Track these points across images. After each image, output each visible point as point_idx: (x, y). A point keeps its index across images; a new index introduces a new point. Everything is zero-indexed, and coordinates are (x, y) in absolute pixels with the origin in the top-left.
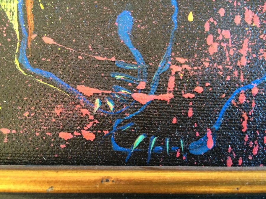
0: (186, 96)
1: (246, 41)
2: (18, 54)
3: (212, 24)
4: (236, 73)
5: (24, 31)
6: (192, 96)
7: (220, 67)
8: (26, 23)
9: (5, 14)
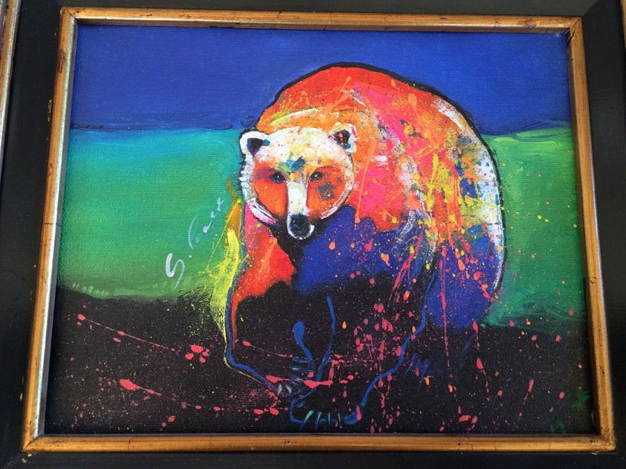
0: (342, 382)
1: (383, 342)
2: (226, 353)
3: (359, 330)
4: (376, 365)
5: (230, 337)
6: (346, 382)
7: (365, 361)
8: (232, 332)
9: (216, 324)
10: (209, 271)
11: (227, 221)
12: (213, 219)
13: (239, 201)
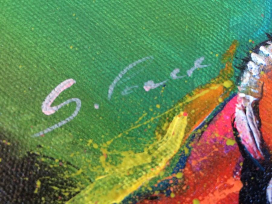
10: (105, 151)
11: (189, 99)
12: (171, 80)
13: (227, 84)
